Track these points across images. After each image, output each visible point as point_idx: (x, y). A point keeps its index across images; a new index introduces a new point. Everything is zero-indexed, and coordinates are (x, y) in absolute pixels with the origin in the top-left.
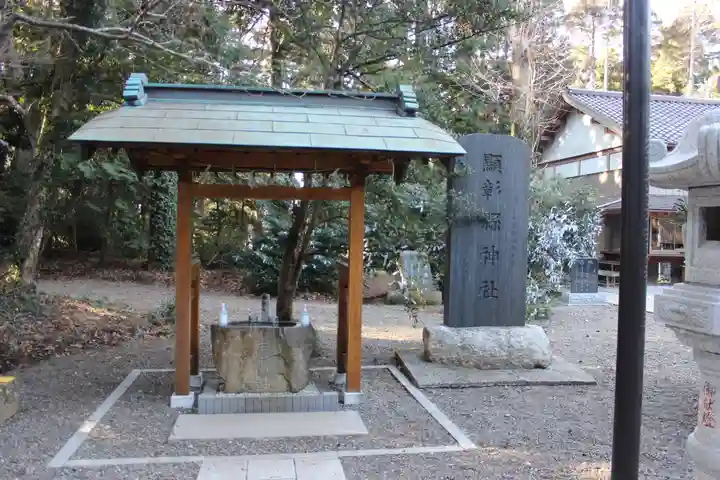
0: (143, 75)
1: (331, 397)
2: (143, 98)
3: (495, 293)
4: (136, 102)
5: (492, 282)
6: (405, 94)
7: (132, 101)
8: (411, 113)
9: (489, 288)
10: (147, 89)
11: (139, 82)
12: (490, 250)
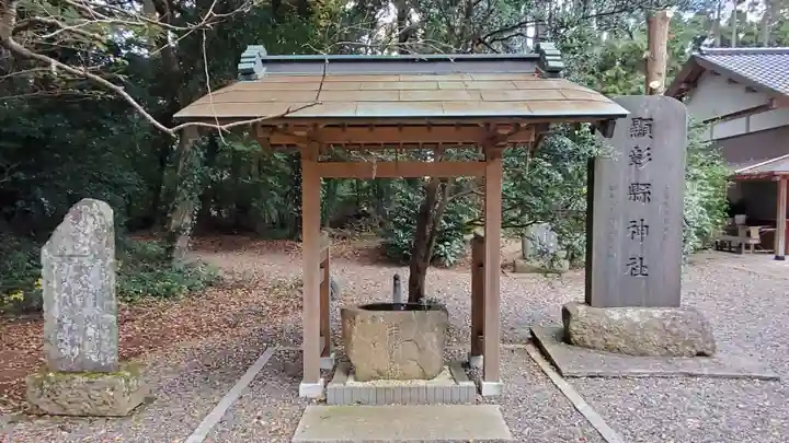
0: (261, 48)
1: (469, 387)
2: (261, 71)
3: (645, 271)
4: (253, 76)
5: (641, 259)
6: (547, 52)
7: (249, 74)
8: (554, 72)
9: (637, 266)
10: (264, 61)
11: (256, 54)
12: (639, 223)
